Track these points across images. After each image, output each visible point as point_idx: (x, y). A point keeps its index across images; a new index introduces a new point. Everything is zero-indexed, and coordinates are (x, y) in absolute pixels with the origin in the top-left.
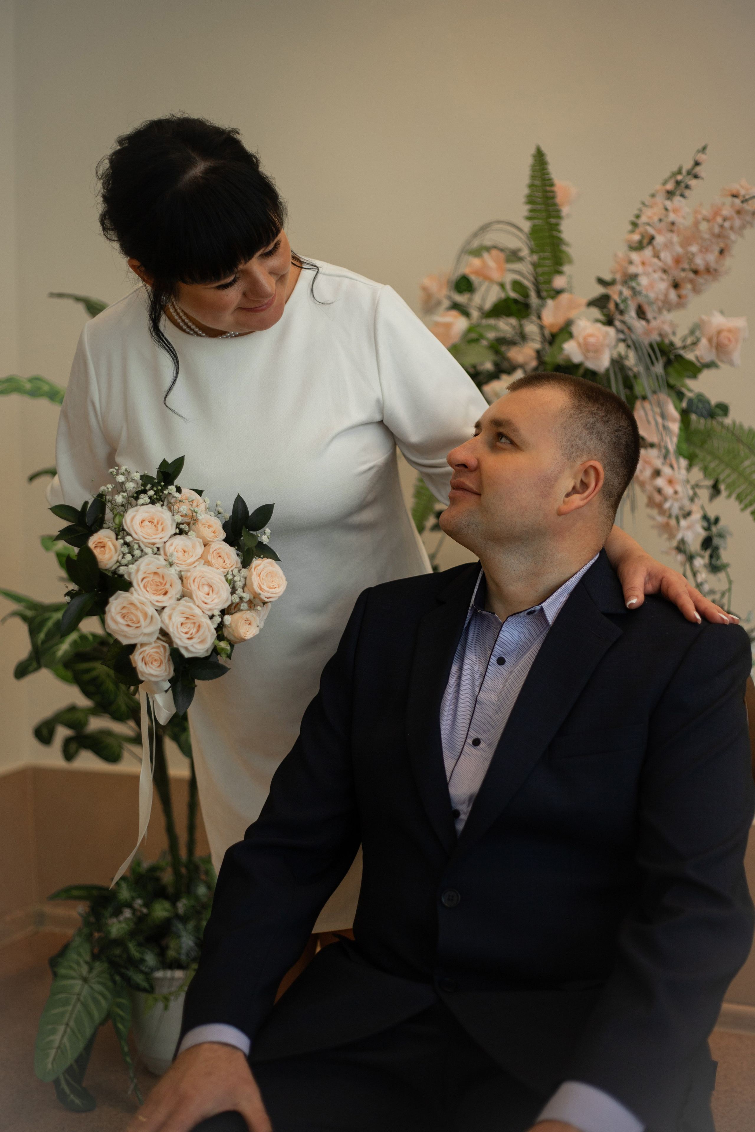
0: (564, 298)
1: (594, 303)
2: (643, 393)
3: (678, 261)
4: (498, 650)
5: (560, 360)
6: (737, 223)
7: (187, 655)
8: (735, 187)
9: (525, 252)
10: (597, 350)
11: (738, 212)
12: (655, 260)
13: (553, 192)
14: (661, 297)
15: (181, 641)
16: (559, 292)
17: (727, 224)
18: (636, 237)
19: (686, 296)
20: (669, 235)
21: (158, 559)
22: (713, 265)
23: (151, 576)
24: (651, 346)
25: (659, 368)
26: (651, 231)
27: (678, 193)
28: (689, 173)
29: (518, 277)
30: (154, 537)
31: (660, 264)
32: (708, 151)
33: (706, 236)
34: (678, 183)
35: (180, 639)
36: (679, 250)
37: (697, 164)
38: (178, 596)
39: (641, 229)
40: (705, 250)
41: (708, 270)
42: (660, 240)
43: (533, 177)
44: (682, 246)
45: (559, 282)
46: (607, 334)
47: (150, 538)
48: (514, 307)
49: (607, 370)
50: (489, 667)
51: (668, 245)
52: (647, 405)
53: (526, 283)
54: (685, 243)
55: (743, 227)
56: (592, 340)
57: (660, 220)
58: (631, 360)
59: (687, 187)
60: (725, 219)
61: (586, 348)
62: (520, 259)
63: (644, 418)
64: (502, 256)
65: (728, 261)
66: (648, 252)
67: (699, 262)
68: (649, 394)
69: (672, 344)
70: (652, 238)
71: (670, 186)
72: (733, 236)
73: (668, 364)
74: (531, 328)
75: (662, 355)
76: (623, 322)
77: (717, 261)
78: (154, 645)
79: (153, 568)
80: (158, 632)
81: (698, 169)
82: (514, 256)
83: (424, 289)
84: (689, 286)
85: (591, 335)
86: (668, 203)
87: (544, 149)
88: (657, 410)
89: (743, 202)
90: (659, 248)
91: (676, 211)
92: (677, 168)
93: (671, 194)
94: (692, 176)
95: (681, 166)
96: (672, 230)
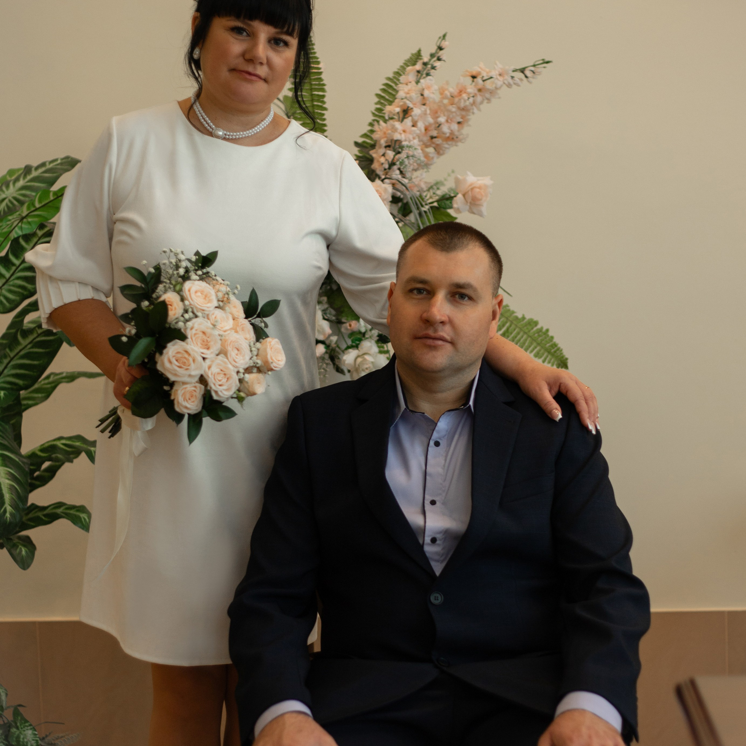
3: (428, 129)
4: (435, 436)
6: (479, 98)
7: (215, 397)
8: (475, 70)
15: (213, 386)
17: (470, 100)
20: (423, 108)
21: (207, 322)
22: (455, 133)
23: (201, 333)
26: (410, 103)
27: (426, 73)
28: (432, 56)
30: (205, 305)
32: (447, 37)
34: (424, 65)
35: (214, 384)
36: (430, 120)
37: (440, 49)
38: (217, 352)
41: (451, 136)
42: (417, 111)
44: (432, 117)
46: (386, 190)
47: (203, 305)
50: (429, 448)
51: (422, 116)
54: (435, 114)
55: (481, 103)
59: (433, 68)
60: (469, 96)
66: (408, 122)
71: (417, 67)
72: (473, 111)
77: (458, 130)
78: (194, 385)
79: (203, 328)
80: (199, 376)
81: (441, 53)
86: (419, 83)
89: (482, 81)
90: (416, 118)
91: (429, 88)
92: (415, 51)
93: (419, 75)
94: (435, 59)
95: (419, 51)
96: (424, 105)
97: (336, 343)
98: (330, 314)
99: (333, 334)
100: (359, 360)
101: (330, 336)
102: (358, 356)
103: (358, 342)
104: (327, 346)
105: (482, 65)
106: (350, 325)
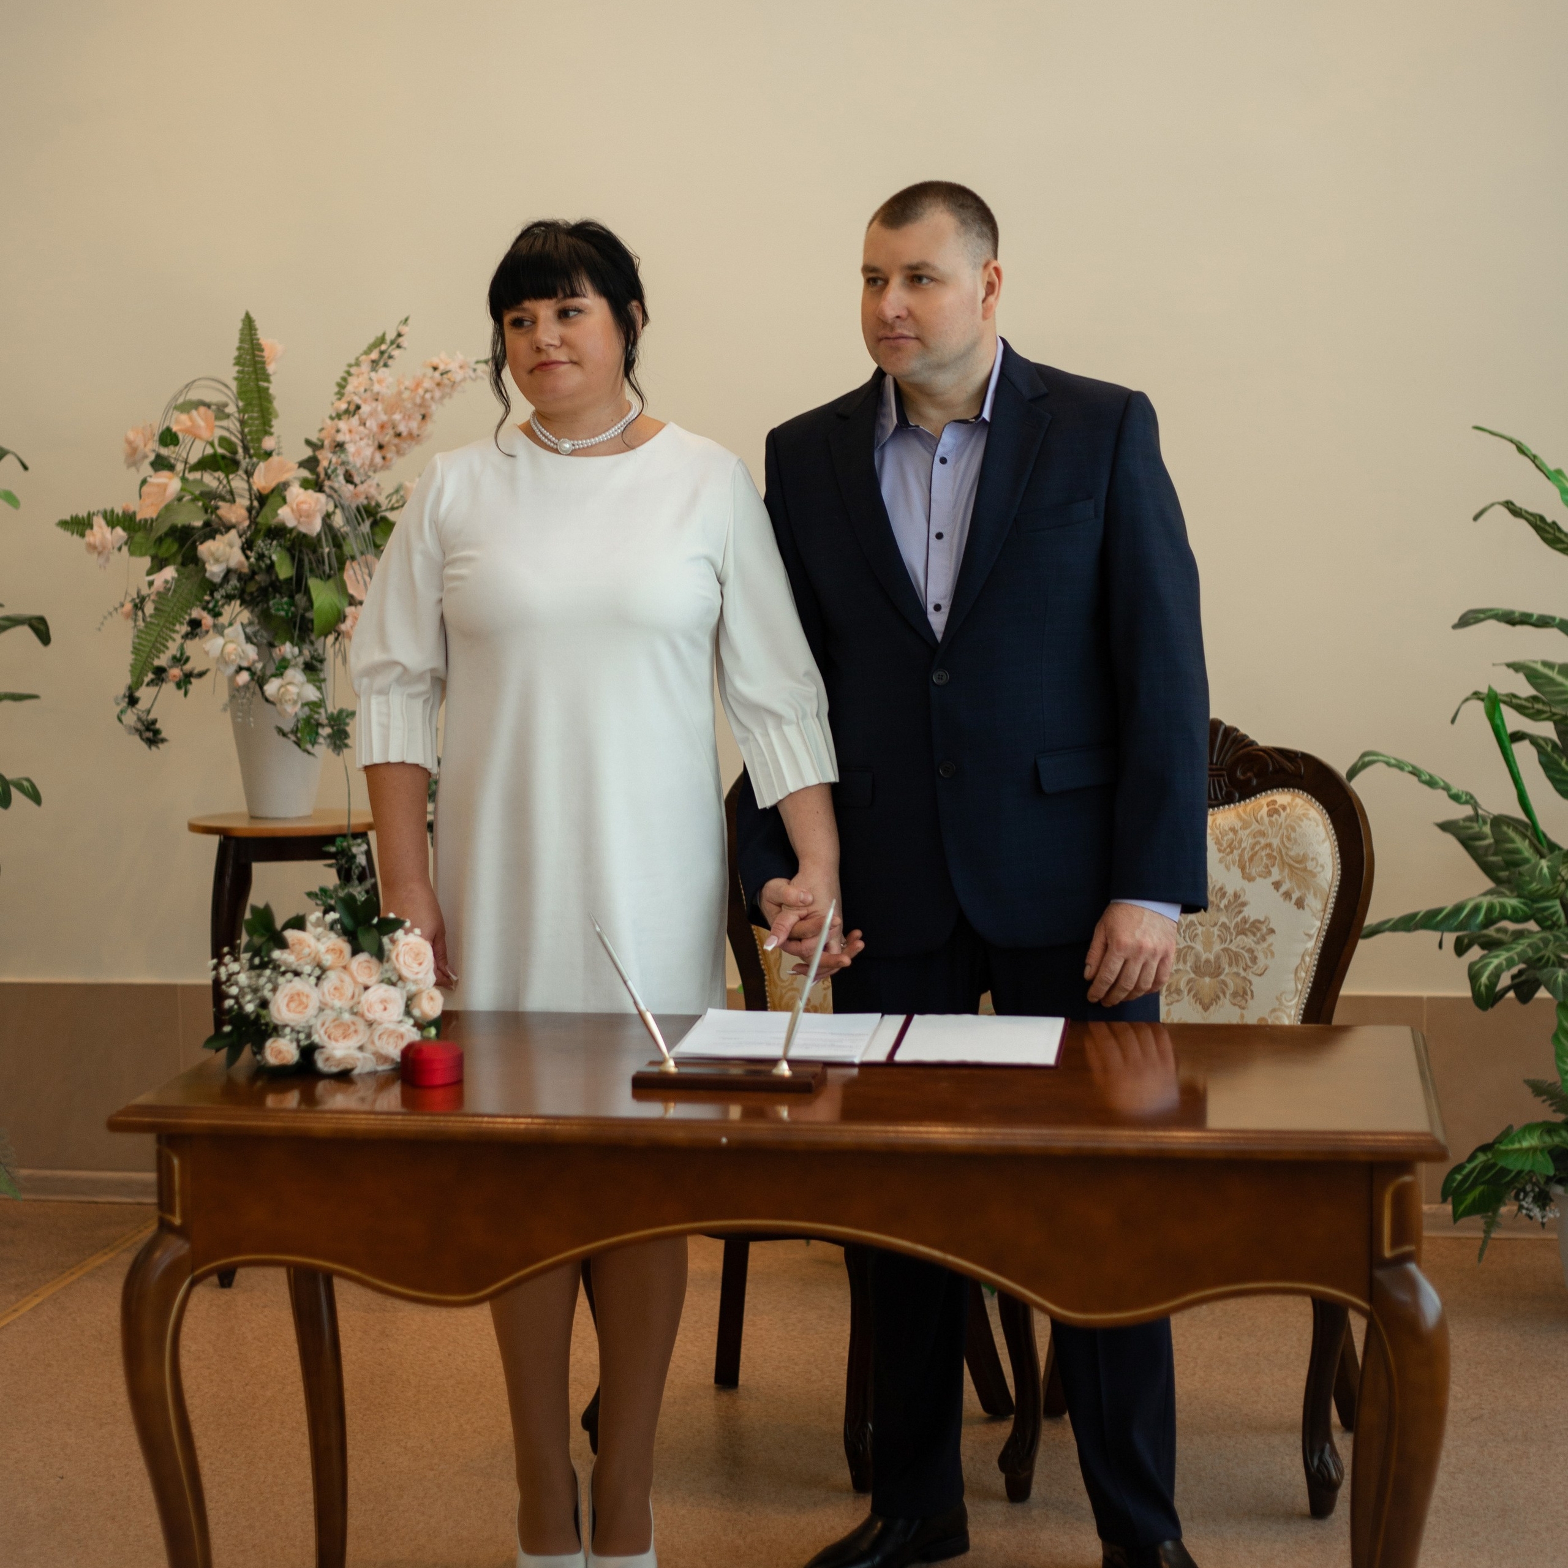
0: (275, 459)
1: (303, 464)
2: (351, 553)
3: (382, 427)
4: (941, 451)
5: (273, 522)
6: (437, 394)
8: (435, 361)
9: (231, 409)
10: (309, 516)
11: (438, 384)
12: (362, 428)
13: (263, 357)
14: (367, 462)
16: (268, 454)
17: (428, 396)
18: (343, 406)
19: (391, 459)
20: (374, 404)
22: (415, 432)
24: (358, 509)
25: (366, 527)
26: (357, 400)
27: (381, 363)
28: (392, 343)
29: (226, 434)
31: (366, 432)
32: (409, 322)
33: (409, 405)
34: (382, 353)
36: (383, 417)
37: (399, 335)
39: (346, 399)
40: (408, 417)
41: (411, 436)
42: (365, 409)
43: (242, 341)
44: (386, 413)
45: (268, 443)
46: (318, 500)
48: (222, 463)
49: (319, 535)
51: (373, 413)
52: (355, 564)
53: (234, 439)
54: (390, 410)
55: (442, 397)
56: (305, 507)
57: (366, 391)
58: (338, 520)
59: (390, 357)
60: (426, 391)
61: (299, 513)
62: (228, 416)
63: (353, 577)
64: (211, 414)
65: (430, 427)
66: (355, 421)
67: (402, 428)
68: (358, 555)
69: (378, 505)
70: (358, 407)
71: (374, 355)
72: (434, 407)
73: (374, 524)
74: (238, 483)
75: (368, 517)
76: (332, 488)
77: (419, 428)
81: (400, 340)
82: (220, 412)
83: (129, 443)
84: (393, 448)
85: (303, 502)
86: (373, 375)
87: (253, 315)
88: (366, 571)
89: (442, 374)
90: (364, 416)
91: (380, 382)
92: (380, 334)
93: (375, 364)
94: (394, 346)
95: (384, 335)
96: (377, 400)
97: (261, 670)
98: (262, 636)
99: (260, 660)
100: (282, 690)
101: (254, 662)
102: (282, 686)
103: (282, 670)
104: (253, 674)
105: (443, 355)
106: (280, 650)
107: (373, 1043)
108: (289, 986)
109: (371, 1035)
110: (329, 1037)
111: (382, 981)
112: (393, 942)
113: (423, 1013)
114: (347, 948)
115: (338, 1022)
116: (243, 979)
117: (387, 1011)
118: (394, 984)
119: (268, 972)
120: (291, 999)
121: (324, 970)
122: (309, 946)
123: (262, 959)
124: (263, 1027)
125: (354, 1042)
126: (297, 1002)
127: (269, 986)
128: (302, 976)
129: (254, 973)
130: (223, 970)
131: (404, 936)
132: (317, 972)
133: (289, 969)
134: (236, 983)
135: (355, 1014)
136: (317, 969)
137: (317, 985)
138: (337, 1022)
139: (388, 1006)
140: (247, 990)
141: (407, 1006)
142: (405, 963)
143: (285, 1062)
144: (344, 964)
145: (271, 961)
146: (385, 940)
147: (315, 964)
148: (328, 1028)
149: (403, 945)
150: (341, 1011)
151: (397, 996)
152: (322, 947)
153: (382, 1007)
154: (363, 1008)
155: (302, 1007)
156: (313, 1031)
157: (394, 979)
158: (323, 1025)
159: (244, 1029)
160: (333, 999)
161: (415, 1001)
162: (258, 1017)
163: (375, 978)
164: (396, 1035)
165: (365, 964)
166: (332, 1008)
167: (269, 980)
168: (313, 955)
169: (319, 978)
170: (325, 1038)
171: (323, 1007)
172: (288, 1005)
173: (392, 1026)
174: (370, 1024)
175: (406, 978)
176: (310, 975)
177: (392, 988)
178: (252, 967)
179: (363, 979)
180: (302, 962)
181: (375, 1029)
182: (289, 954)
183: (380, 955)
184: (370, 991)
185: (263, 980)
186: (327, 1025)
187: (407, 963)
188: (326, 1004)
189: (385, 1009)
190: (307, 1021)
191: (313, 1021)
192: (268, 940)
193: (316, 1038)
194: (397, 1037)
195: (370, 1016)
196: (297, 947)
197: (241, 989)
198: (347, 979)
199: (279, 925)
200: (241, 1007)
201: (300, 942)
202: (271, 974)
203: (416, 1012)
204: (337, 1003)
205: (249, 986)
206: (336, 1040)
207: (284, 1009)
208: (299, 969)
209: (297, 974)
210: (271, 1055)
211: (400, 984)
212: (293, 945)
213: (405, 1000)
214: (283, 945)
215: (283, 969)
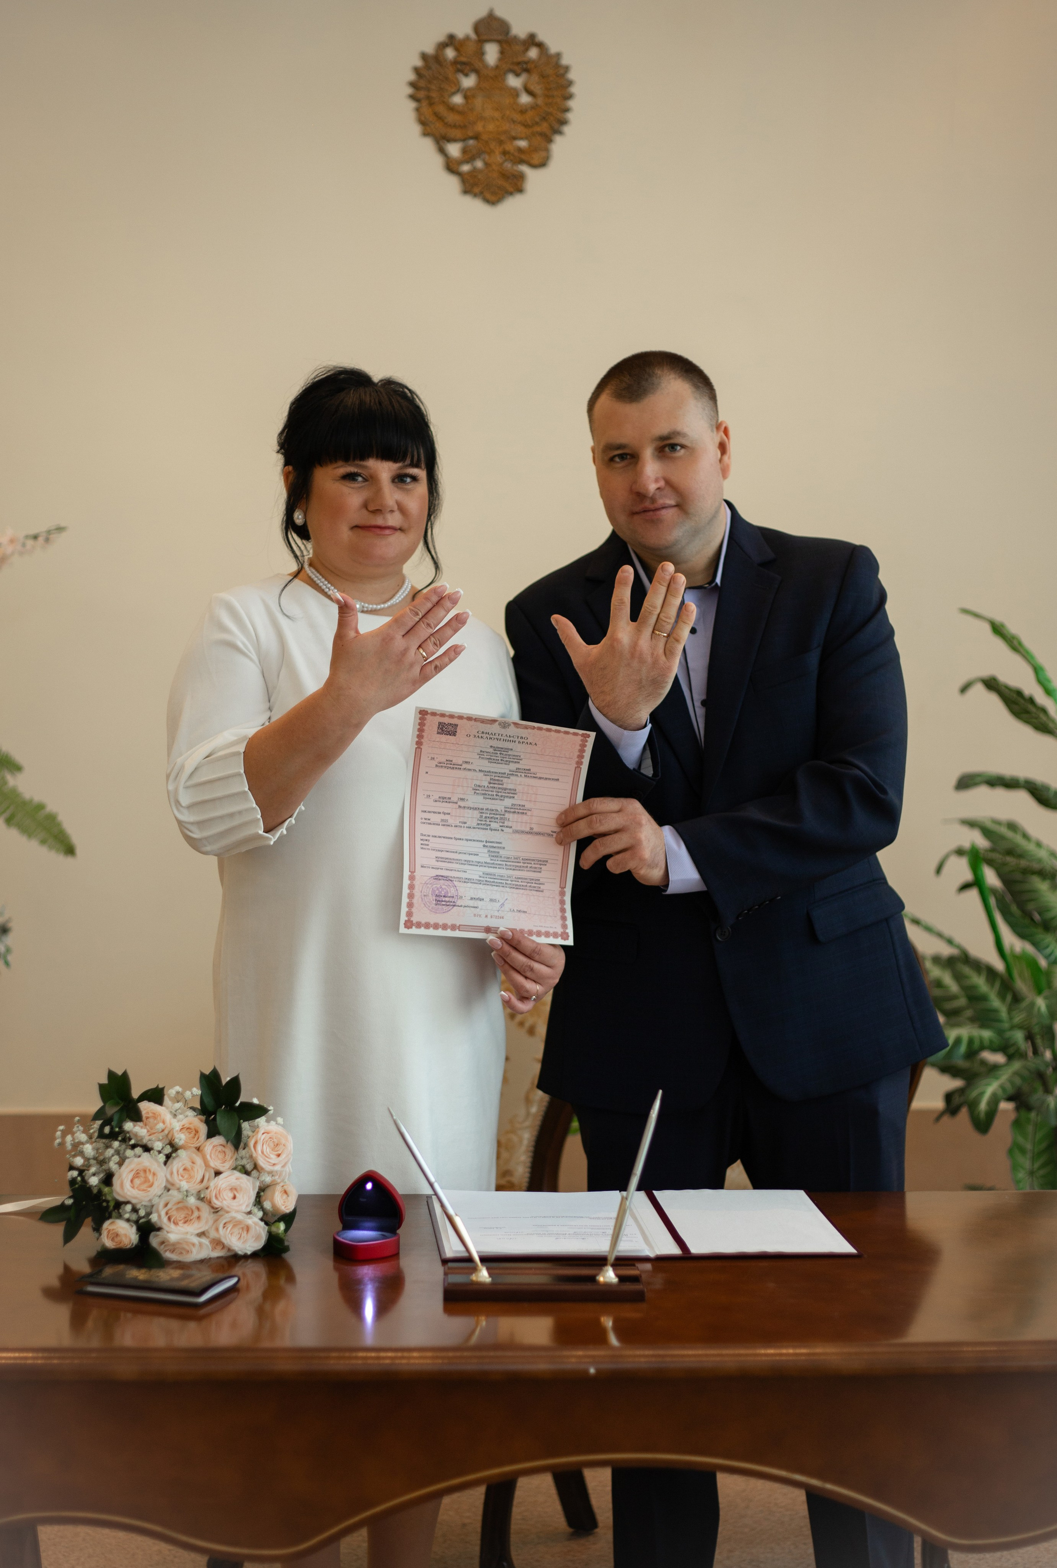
107: (217, 1230)
108: (137, 1161)
109: (216, 1221)
110: (169, 1219)
111: (235, 1169)
112: (255, 1129)
113: (274, 1206)
114: (203, 1129)
115: (182, 1205)
116: (89, 1149)
117: (235, 1200)
118: (247, 1173)
119: (116, 1144)
120: (137, 1175)
121: (175, 1148)
122: (164, 1122)
123: (112, 1128)
124: (105, 1204)
125: (194, 1228)
126: (142, 1179)
127: (116, 1158)
128: (152, 1152)
129: (101, 1143)
130: (69, 1138)
131: (266, 1124)
132: (168, 1150)
133: (140, 1143)
134: (81, 1154)
135: (202, 1199)
136: (168, 1147)
137: (165, 1163)
138: (180, 1205)
139: (237, 1195)
140: (92, 1162)
141: (258, 1196)
142: (262, 1152)
143: (121, 1245)
144: (198, 1145)
145: (122, 1131)
146: (245, 1125)
147: (168, 1142)
148: (169, 1210)
149: (263, 1134)
150: (187, 1194)
151: (248, 1186)
152: (176, 1125)
153: (231, 1195)
154: (211, 1194)
155: (147, 1185)
156: (154, 1209)
157: (249, 1167)
158: (166, 1205)
159: (84, 1203)
160: (180, 1180)
161: (268, 1192)
162: (100, 1192)
163: (228, 1165)
164: (242, 1226)
165: (220, 1148)
166: (179, 1189)
167: (117, 1152)
168: (166, 1132)
169: (168, 1157)
170: (165, 1219)
171: (169, 1186)
172: (132, 1181)
173: (240, 1217)
174: (216, 1211)
175: (262, 1169)
176: (160, 1152)
177: (244, 1176)
178: (101, 1135)
179: (216, 1164)
180: (153, 1137)
181: (222, 1216)
182: (142, 1128)
183: (237, 1141)
184: (221, 1176)
185: (110, 1152)
186: (169, 1206)
187: (265, 1153)
188: (173, 1185)
189: (234, 1198)
190: (150, 1201)
191: (156, 1201)
192: (121, 1111)
193: (154, 1218)
194: (243, 1228)
195: (217, 1203)
196: (151, 1120)
197: (87, 1160)
198: (199, 1161)
199: (135, 1094)
200: (84, 1180)
201: (155, 1116)
202: (120, 1146)
203: (267, 1205)
204: (185, 1185)
205: (95, 1158)
206: (176, 1223)
207: (127, 1184)
208: (150, 1146)
209: (147, 1149)
210: (108, 1237)
211: (254, 1173)
212: (147, 1118)
213: (257, 1190)
214: (137, 1117)
215: (132, 1142)
